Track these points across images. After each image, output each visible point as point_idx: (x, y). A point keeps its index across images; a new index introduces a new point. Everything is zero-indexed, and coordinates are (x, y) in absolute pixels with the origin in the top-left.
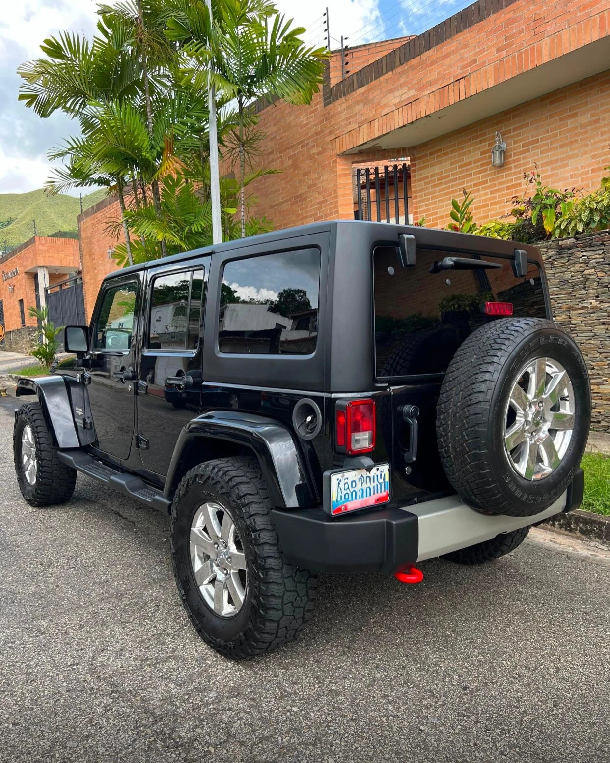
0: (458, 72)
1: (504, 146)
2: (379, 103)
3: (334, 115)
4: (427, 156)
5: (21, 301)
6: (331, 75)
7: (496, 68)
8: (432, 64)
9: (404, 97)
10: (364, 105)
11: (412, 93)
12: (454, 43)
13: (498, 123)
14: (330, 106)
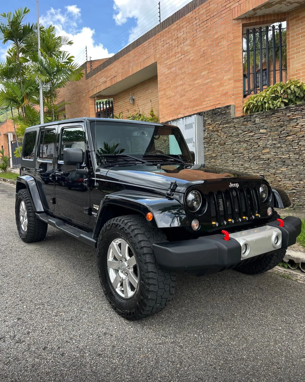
0: (114, 74)
1: (134, 97)
2: (98, 81)
3: (88, 83)
4: (117, 98)
5: (2, 146)
6: (87, 69)
7: (121, 74)
8: (109, 71)
9: (104, 80)
10: (95, 81)
11: (105, 79)
12: (113, 65)
13: (133, 90)
14: (87, 80)
